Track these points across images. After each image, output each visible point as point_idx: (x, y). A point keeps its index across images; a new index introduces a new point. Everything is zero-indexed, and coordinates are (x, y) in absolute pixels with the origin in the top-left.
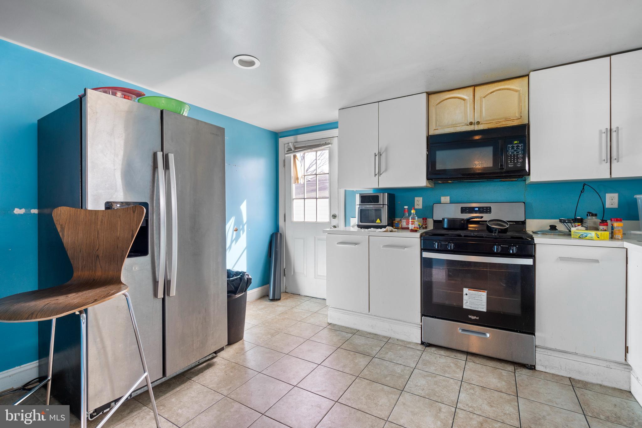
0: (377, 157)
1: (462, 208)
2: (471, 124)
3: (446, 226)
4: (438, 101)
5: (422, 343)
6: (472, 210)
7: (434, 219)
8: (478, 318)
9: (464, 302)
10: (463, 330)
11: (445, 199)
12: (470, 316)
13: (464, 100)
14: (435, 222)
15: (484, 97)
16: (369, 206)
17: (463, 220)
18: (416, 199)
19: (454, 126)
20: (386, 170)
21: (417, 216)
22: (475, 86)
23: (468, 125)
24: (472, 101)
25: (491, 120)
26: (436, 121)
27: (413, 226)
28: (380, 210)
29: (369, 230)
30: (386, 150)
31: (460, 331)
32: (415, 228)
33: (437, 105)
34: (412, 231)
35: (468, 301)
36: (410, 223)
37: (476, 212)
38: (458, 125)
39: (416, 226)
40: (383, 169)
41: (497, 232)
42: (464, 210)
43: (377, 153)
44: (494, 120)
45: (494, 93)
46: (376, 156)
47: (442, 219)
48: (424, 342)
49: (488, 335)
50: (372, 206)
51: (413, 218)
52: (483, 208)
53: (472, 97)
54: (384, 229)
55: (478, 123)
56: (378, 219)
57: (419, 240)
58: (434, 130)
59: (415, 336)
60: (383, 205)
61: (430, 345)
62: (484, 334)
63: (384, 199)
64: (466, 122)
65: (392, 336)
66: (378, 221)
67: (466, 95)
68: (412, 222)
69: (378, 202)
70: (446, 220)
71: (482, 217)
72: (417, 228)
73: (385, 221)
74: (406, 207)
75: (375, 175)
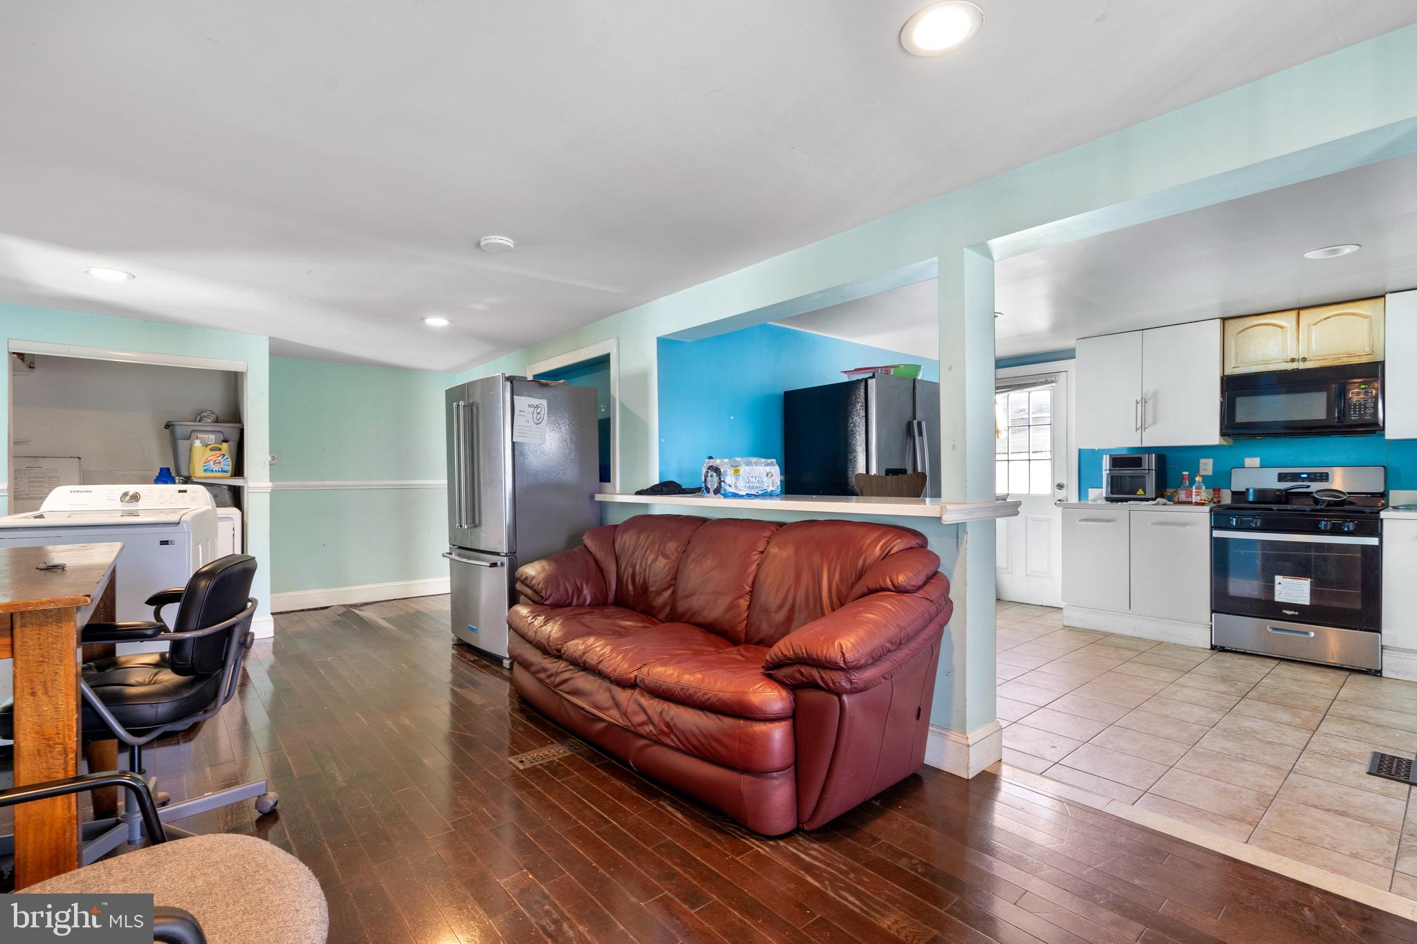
0: (1139, 405)
1: (1280, 475)
2: (1293, 360)
3: (1251, 498)
4: (1240, 329)
5: (1213, 648)
6: (1295, 477)
7: (1234, 488)
8: (1297, 613)
9: (1276, 593)
10: (1275, 629)
11: (1253, 462)
12: (1284, 611)
13: (1282, 327)
14: (1234, 493)
15: (1314, 325)
16: (1126, 472)
17: (1279, 490)
18: (1202, 461)
19: (1265, 363)
20: (1154, 423)
21: (1205, 484)
22: (1300, 309)
23: (1287, 362)
24: (1294, 329)
25: (1326, 355)
26: (1237, 355)
27: (1199, 498)
28: (1144, 477)
29: (1129, 502)
30: (1155, 395)
31: (1270, 630)
32: (1201, 500)
33: (1238, 334)
34: (1197, 504)
35: (1283, 592)
36: (1194, 493)
37: (1304, 480)
38: (1272, 362)
39: (1203, 498)
40: (1149, 420)
41: (1325, 504)
42: (1282, 477)
43: (1139, 399)
44: (1329, 355)
45: (1330, 319)
46: (1137, 403)
47: (1244, 490)
48: (1215, 646)
49: (1312, 634)
50: (1130, 472)
51: (1199, 488)
52: (1315, 474)
53: (1294, 323)
54: (1151, 502)
55: (1304, 359)
56: (1141, 490)
57: (1208, 515)
58: (1234, 367)
59: (1201, 637)
60: (1149, 470)
61: (1223, 650)
62: (1307, 633)
63: (1150, 462)
64: (1285, 358)
65: (1165, 641)
66: (1140, 492)
67: (1287, 320)
68: (1196, 492)
69: (1141, 466)
70: (1251, 491)
71: (1308, 487)
72: (1205, 500)
73: (1151, 492)
74: (1186, 473)
75: (1137, 429)
